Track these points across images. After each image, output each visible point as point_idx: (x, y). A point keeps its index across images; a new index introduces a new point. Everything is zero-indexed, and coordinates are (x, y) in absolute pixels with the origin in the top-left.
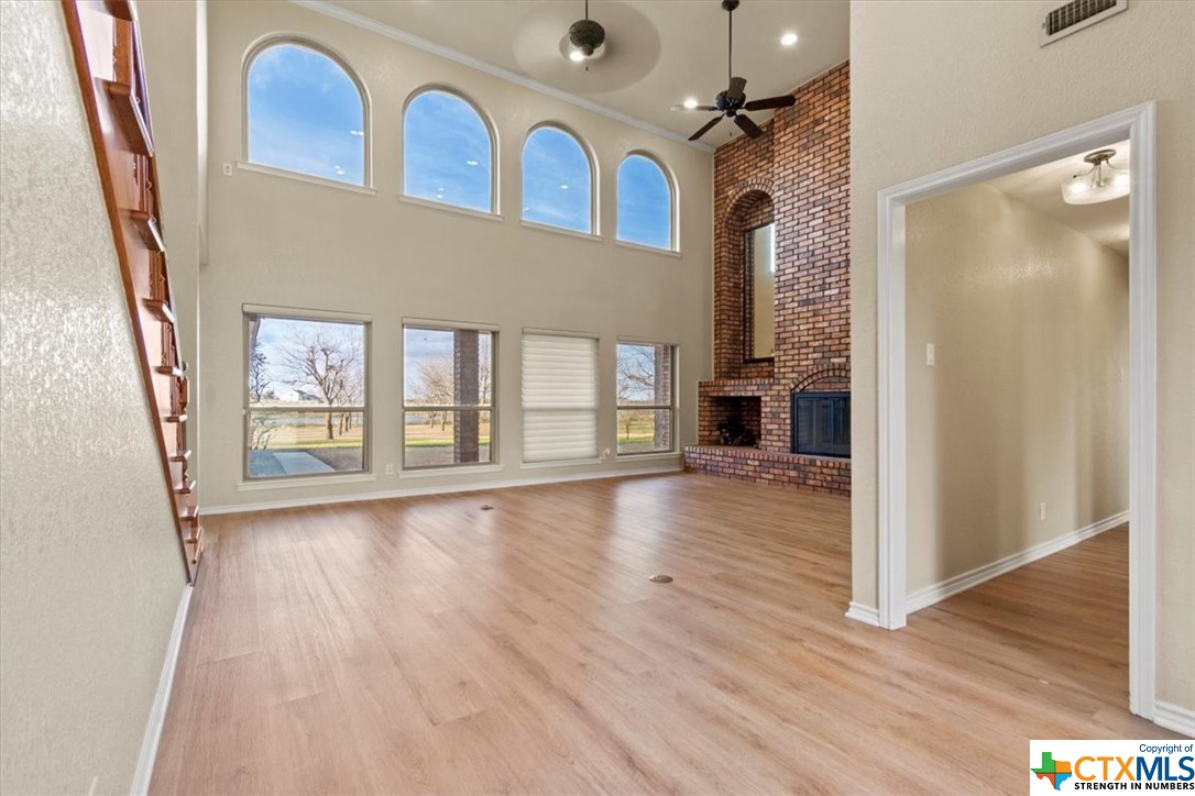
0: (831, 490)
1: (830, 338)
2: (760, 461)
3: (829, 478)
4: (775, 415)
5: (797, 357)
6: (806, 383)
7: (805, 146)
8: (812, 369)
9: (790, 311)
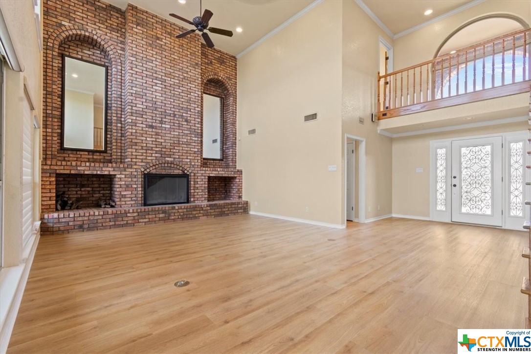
0: (183, 219)
1: (165, 148)
2: (138, 212)
3: (182, 214)
4: (128, 187)
5: (145, 154)
6: (151, 169)
7: (150, 45)
8: (156, 162)
9: (140, 129)
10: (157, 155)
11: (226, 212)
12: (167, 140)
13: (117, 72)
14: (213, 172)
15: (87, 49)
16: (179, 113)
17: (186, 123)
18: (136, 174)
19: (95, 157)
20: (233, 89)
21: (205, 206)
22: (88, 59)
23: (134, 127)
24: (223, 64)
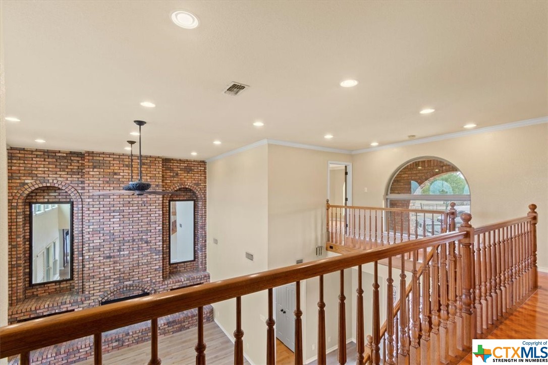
0: (137, 343)
1: (124, 273)
5: (103, 284)
6: (109, 296)
7: (107, 182)
8: (114, 289)
9: (98, 262)
10: (115, 282)
11: (186, 326)
12: (125, 266)
13: (78, 210)
14: (176, 284)
15: (53, 191)
16: (138, 237)
17: (146, 245)
18: (93, 304)
19: (62, 286)
20: (201, 194)
21: (163, 325)
22: (54, 200)
23: (91, 262)
24: (190, 172)
